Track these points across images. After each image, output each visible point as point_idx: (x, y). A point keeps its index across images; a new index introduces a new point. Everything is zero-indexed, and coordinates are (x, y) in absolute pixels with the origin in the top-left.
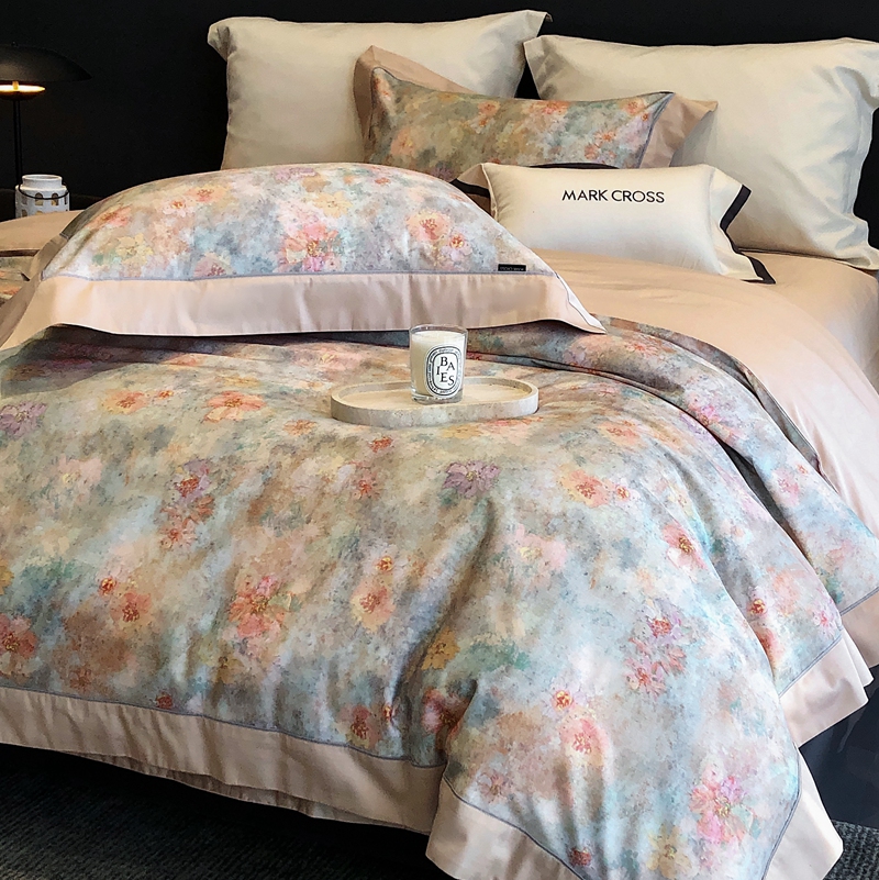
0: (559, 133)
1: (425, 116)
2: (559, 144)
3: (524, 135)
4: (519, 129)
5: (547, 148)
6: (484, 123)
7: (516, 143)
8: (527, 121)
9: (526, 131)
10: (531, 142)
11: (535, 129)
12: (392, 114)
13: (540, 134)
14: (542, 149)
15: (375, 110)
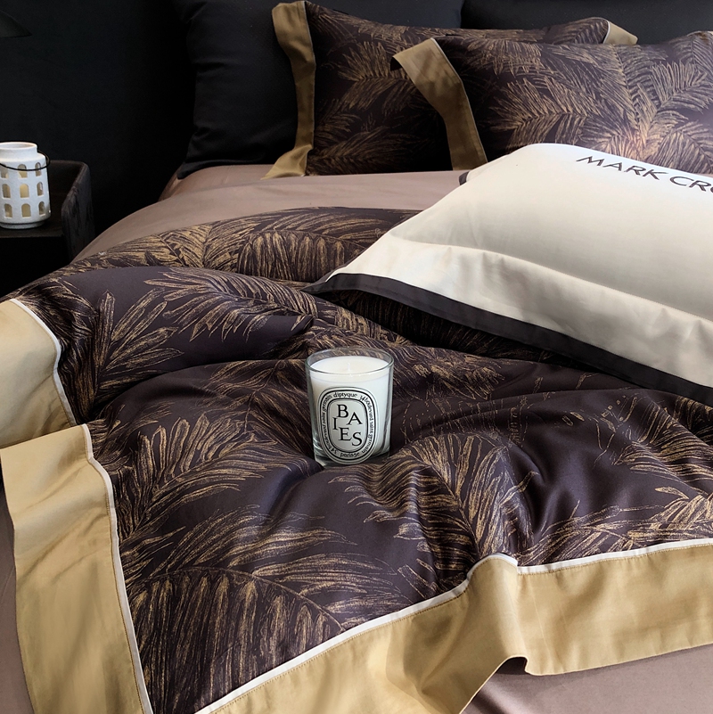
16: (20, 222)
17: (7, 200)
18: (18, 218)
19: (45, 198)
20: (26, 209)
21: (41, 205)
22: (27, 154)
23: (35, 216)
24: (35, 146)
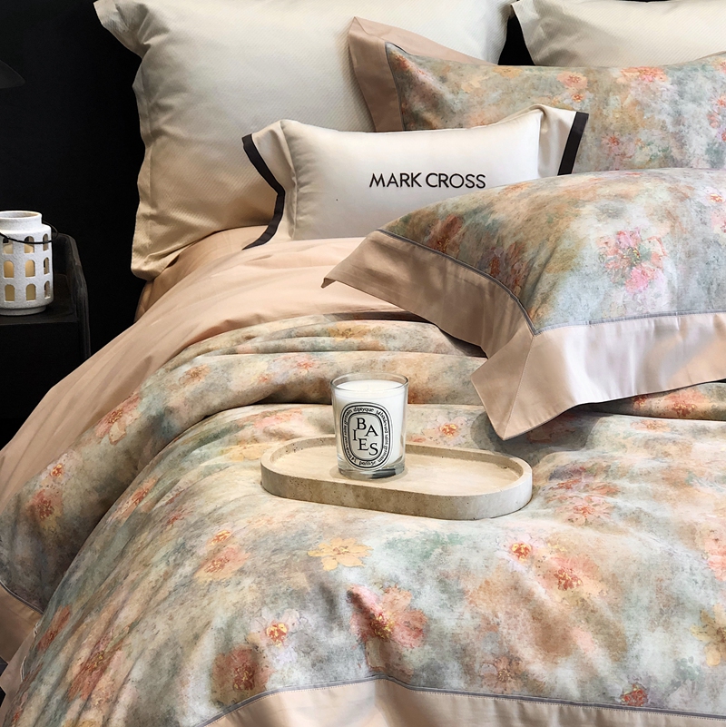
0: (676, 102)
1: (495, 95)
2: (679, 113)
3: (637, 108)
4: (627, 102)
5: (669, 120)
6: (578, 97)
7: (632, 118)
8: (633, 92)
9: (636, 103)
10: (649, 115)
11: (646, 99)
12: (448, 96)
13: (653, 105)
14: (664, 122)
15: (413, 93)
16: (24, 306)
17: (9, 281)
18: (22, 301)
19: (49, 277)
21: (46, 285)
23: (42, 298)
24: (39, 215)
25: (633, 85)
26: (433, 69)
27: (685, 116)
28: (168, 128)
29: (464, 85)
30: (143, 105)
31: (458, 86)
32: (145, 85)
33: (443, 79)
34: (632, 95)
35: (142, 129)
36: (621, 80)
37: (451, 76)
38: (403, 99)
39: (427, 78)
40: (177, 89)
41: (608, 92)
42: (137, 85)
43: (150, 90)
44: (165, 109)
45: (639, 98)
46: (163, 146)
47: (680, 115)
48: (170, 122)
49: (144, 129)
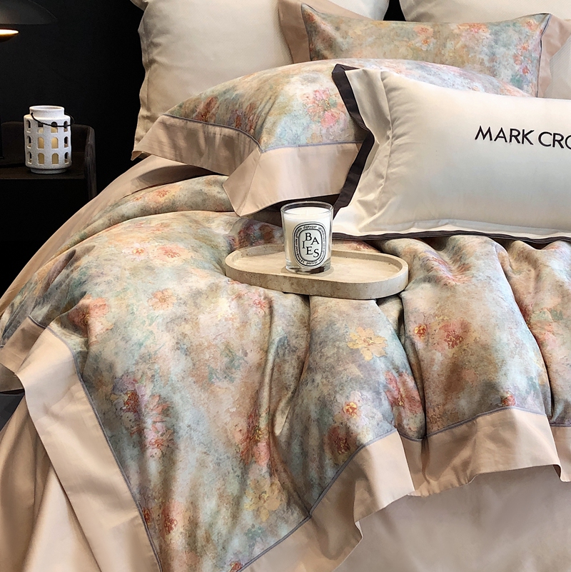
6: (426, 42)
8: (463, 39)
13: (476, 48)
15: (317, 37)
16: (50, 168)
17: (41, 150)
18: (49, 164)
19: (69, 149)
20: (55, 156)
21: (66, 154)
22: (58, 114)
23: (62, 163)
24: (63, 109)
25: (463, 34)
26: (331, 22)
27: (498, 56)
28: (158, 58)
29: (350, 33)
30: (144, 44)
31: (346, 33)
32: (145, 29)
33: (337, 29)
34: (462, 41)
35: (143, 59)
36: (456, 31)
37: (343, 27)
38: (310, 41)
39: (327, 27)
40: (164, 32)
41: (446, 39)
42: (141, 30)
43: (148, 33)
44: (156, 45)
45: (467, 44)
46: (155, 70)
47: (494, 55)
48: (159, 54)
49: (145, 59)
